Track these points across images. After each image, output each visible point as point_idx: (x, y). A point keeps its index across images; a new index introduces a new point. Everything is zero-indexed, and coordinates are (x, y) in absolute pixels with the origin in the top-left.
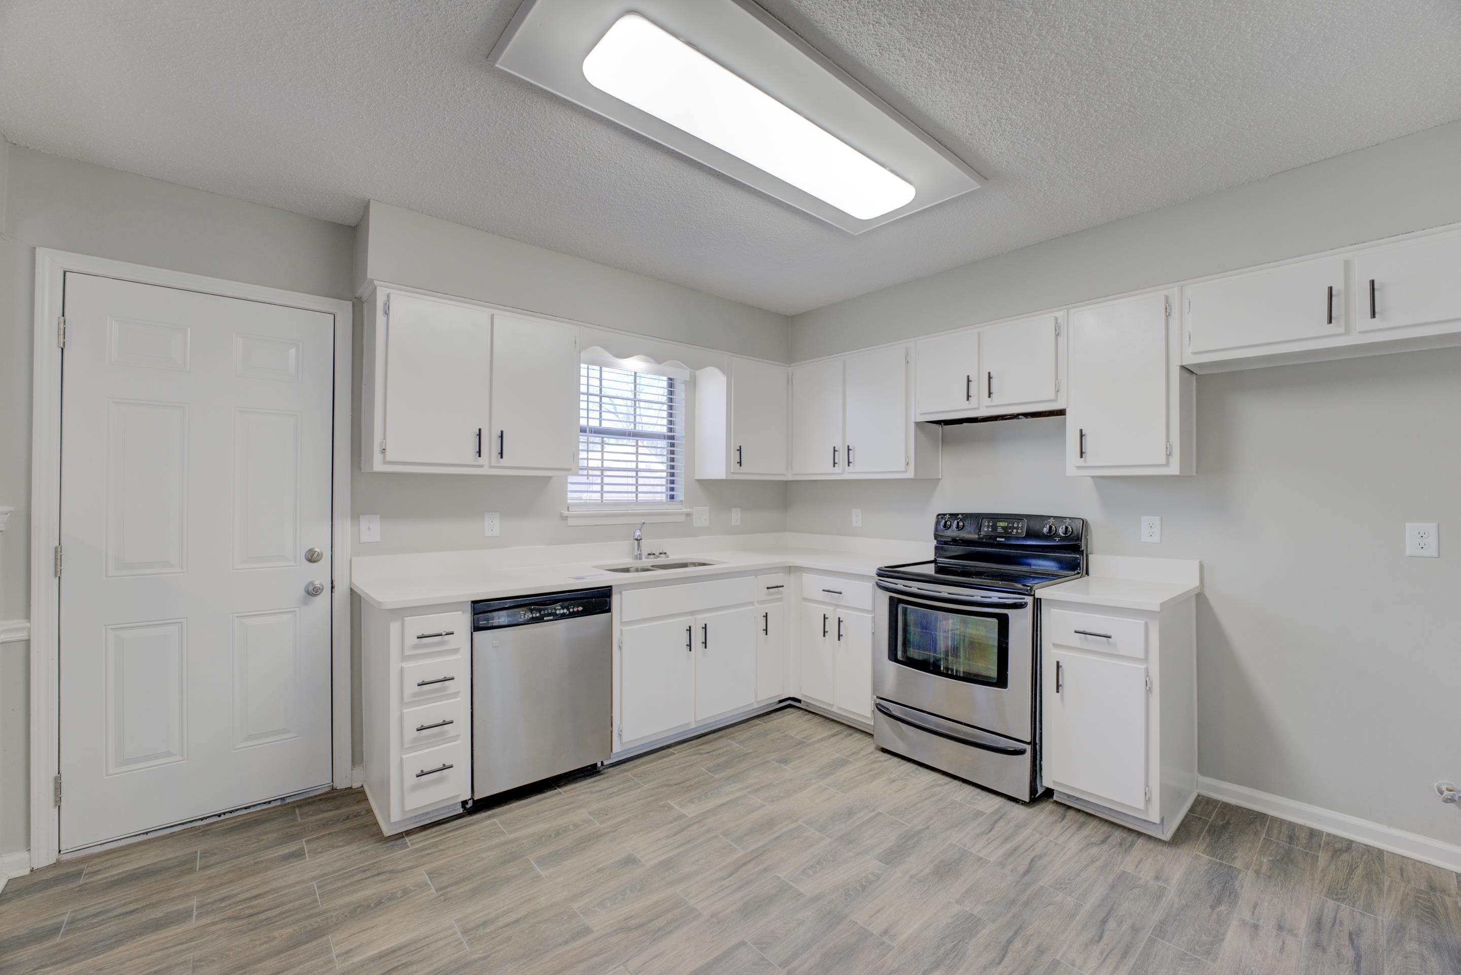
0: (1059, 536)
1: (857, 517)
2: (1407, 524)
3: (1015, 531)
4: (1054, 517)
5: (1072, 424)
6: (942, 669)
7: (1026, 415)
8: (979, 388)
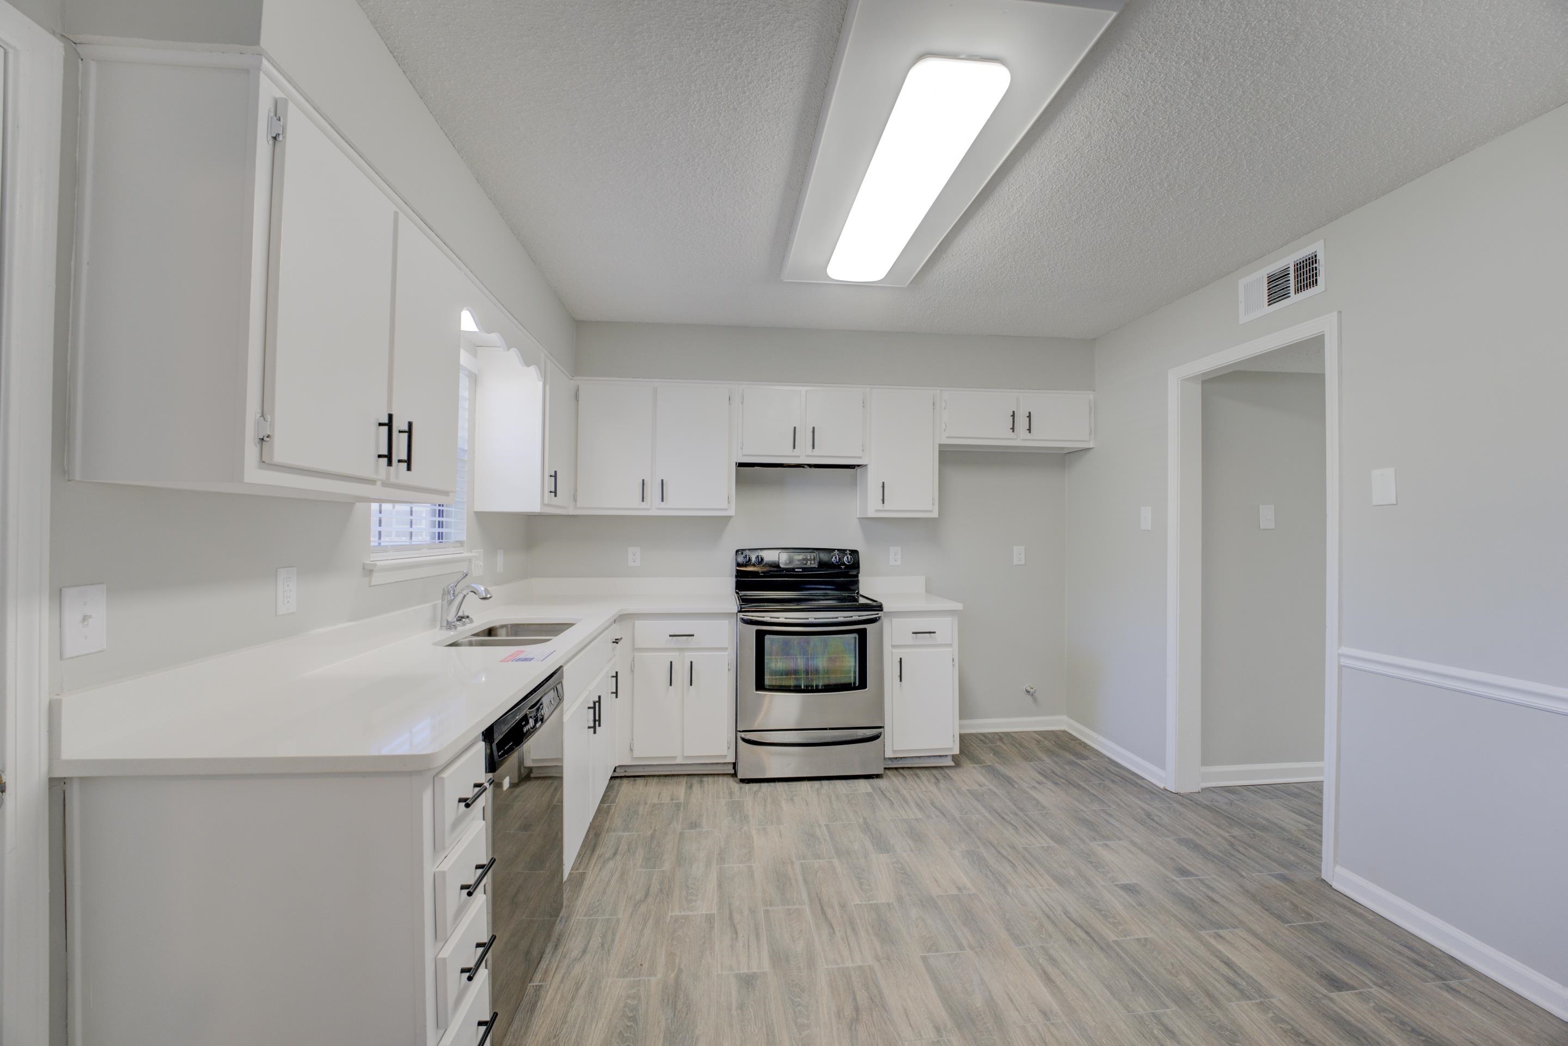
0: (844, 564)
1: (634, 556)
2: (1015, 547)
3: (809, 562)
4: (838, 550)
5: (873, 479)
6: (803, 687)
7: (810, 466)
8: (804, 439)
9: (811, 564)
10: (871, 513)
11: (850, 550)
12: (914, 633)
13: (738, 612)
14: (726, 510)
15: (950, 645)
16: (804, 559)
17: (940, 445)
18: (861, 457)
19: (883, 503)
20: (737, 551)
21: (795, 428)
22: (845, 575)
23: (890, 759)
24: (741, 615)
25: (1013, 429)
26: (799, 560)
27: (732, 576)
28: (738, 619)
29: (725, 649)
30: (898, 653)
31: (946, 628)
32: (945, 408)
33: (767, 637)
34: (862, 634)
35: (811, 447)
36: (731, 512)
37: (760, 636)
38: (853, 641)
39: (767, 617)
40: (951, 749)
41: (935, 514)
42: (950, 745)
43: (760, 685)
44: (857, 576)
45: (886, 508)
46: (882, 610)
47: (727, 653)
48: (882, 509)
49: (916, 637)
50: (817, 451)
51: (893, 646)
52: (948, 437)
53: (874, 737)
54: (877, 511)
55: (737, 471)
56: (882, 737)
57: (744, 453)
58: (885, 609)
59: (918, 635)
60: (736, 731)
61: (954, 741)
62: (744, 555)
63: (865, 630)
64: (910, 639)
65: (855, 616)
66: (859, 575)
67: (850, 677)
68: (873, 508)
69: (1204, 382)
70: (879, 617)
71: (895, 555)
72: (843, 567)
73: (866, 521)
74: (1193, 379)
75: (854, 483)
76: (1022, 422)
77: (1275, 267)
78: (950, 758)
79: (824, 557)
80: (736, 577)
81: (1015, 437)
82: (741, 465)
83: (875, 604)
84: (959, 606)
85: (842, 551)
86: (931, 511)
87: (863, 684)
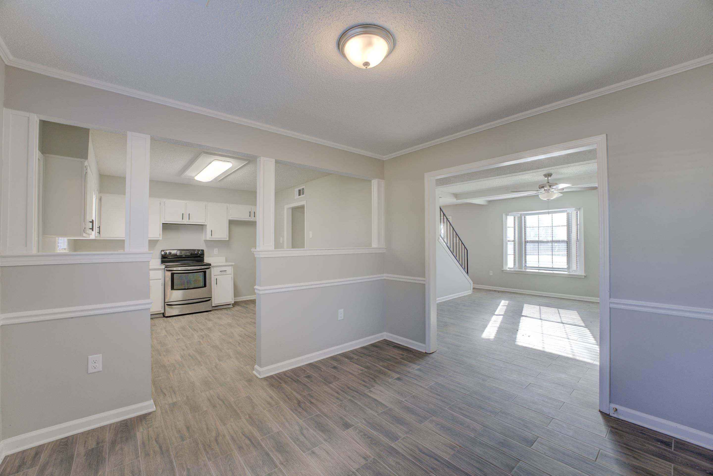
9: (188, 254)
10: (208, 239)
11: (201, 250)
12: (220, 271)
13: (165, 268)
14: (159, 238)
15: (231, 274)
16: (186, 253)
17: (229, 220)
18: (205, 223)
19: (212, 236)
20: (161, 251)
21: (183, 214)
22: (199, 257)
23: (213, 307)
24: (166, 269)
25: (250, 216)
26: (184, 253)
27: (159, 259)
28: (165, 270)
29: (160, 279)
30: (216, 277)
31: (230, 270)
32: (230, 210)
33: (175, 275)
34: (205, 272)
35: (188, 219)
36: (161, 238)
37: (172, 275)
38: (202, 275)
39: (175, 269)
40: (231, 302)
41: (228, 239)
42: (231, 301)
43: (173, 288)
44: (203, 257)
45: (212, 237)
46: (211, 265)
47: (161, 280)
48: (211, 237)
49: (221, 273)
50: (190, 220)
51: (214, 275)
52: (231, 218)
53: (209, 299)
54: (210, 238)
55: (162, 225)
56: (211, 300)
57: (165, 220)
58: (212, 265)
59: (222, 272)
60: (165, 303)
61: (232, 300)
62: (164, 252)
63: (206, 271)
64: (219, 273)
65: (203, 267)
66: (204, 257)
67: (201, 285)
68: (209, 237)
69: (292, 209)
70: (210, 267)
71: (216, 251)
72: (199, 255)
73: (206, 241)
74: (290, 208)
75: (203, 230)
76: (252, 214)
77: (299, 188)
78: (231, 305)
79: (193, 252)
80: (162, 258)
81: (251, 218)
82: (163, 224)
83: (208, 264)
84: (233, 264)
85: (199, 250)
86: (226, 238)
87: (205, 286)
